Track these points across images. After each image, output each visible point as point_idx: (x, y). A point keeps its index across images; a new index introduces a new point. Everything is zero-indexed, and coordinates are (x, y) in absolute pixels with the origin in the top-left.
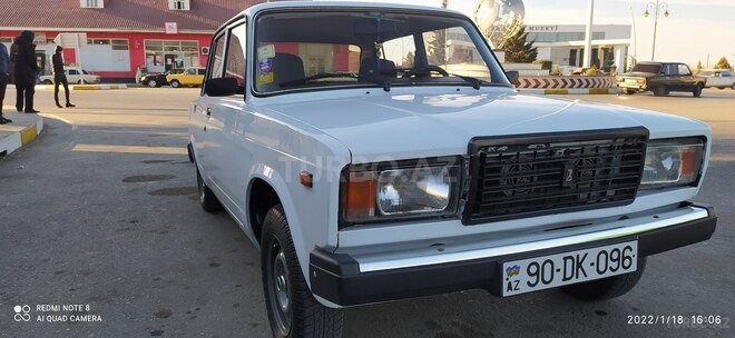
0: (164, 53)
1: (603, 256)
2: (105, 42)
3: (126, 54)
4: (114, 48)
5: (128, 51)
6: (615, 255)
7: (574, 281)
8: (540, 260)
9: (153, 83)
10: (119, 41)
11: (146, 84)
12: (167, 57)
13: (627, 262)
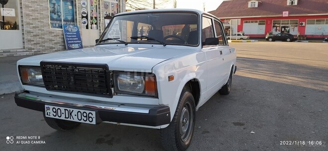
0: (281, 25)
1: (79, 113)
2: (257, 22)
3: (264, 27)
4: (260, 24)
5: (265, 26)
6: (85, 115)
7: (69, 119)
8: (57, 108)
9: (271, 40)
10: (262, 21)
11: (267, 40)
12: (282, 27)
13: (91, 119)
